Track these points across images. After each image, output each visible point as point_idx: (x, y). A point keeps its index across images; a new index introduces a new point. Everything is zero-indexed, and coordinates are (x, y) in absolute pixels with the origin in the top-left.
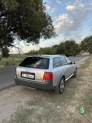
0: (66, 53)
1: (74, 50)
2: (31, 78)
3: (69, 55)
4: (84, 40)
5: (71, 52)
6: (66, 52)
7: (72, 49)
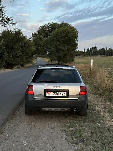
0: (7, 60)
1: (23, 52)
2: (63, 96)
3: (14, 63)
4: (39, 31)
5: (18, 57)
6: (6, 56)
7: (19, 51)
